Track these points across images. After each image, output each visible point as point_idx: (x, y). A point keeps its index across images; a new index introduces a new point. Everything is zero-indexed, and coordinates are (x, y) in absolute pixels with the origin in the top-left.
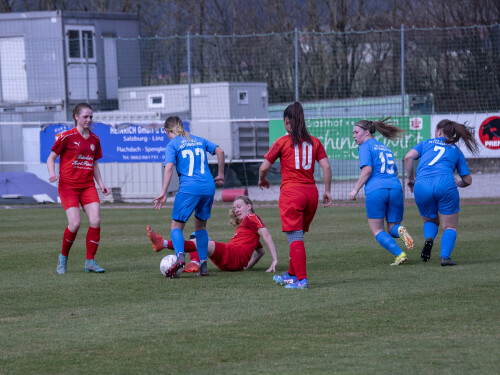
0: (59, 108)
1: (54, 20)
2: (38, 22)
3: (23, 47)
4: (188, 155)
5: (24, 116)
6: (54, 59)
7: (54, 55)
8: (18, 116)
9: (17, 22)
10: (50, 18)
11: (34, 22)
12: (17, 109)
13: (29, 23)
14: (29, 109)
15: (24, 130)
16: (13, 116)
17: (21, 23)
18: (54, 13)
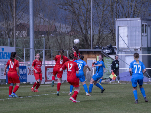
0: (139, 50)
1: (139, 21)
2: (133, 21)
3: (127, 29)
4: (135, 67)
5: (126, 52)
6: (138, 33)
7: (138, 32)
8: (124, 52)
9: (125, 21)
10: (137, 20)
11: (131, 21)
12: (124, 50)
13: (130, 21)
14: (128, 50)
15: (126, 57)
16: (122, 52)
17: (127, 22)
18: (139, 18)
